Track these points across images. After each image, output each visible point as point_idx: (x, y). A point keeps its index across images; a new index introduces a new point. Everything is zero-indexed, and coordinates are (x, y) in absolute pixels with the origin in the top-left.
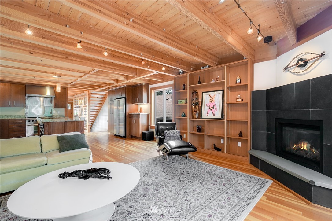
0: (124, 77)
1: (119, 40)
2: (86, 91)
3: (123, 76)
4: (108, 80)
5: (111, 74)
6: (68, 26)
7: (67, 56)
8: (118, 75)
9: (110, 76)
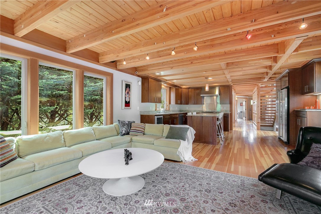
0: (271, 60)
1: (197, 29)
2: (255, 85)
3: (268, 60)
4: (257, 69)
5: (249, 63)
6: (156, 44)
7: (192, 61)
8: (259, 61)
9: (248, 65)
